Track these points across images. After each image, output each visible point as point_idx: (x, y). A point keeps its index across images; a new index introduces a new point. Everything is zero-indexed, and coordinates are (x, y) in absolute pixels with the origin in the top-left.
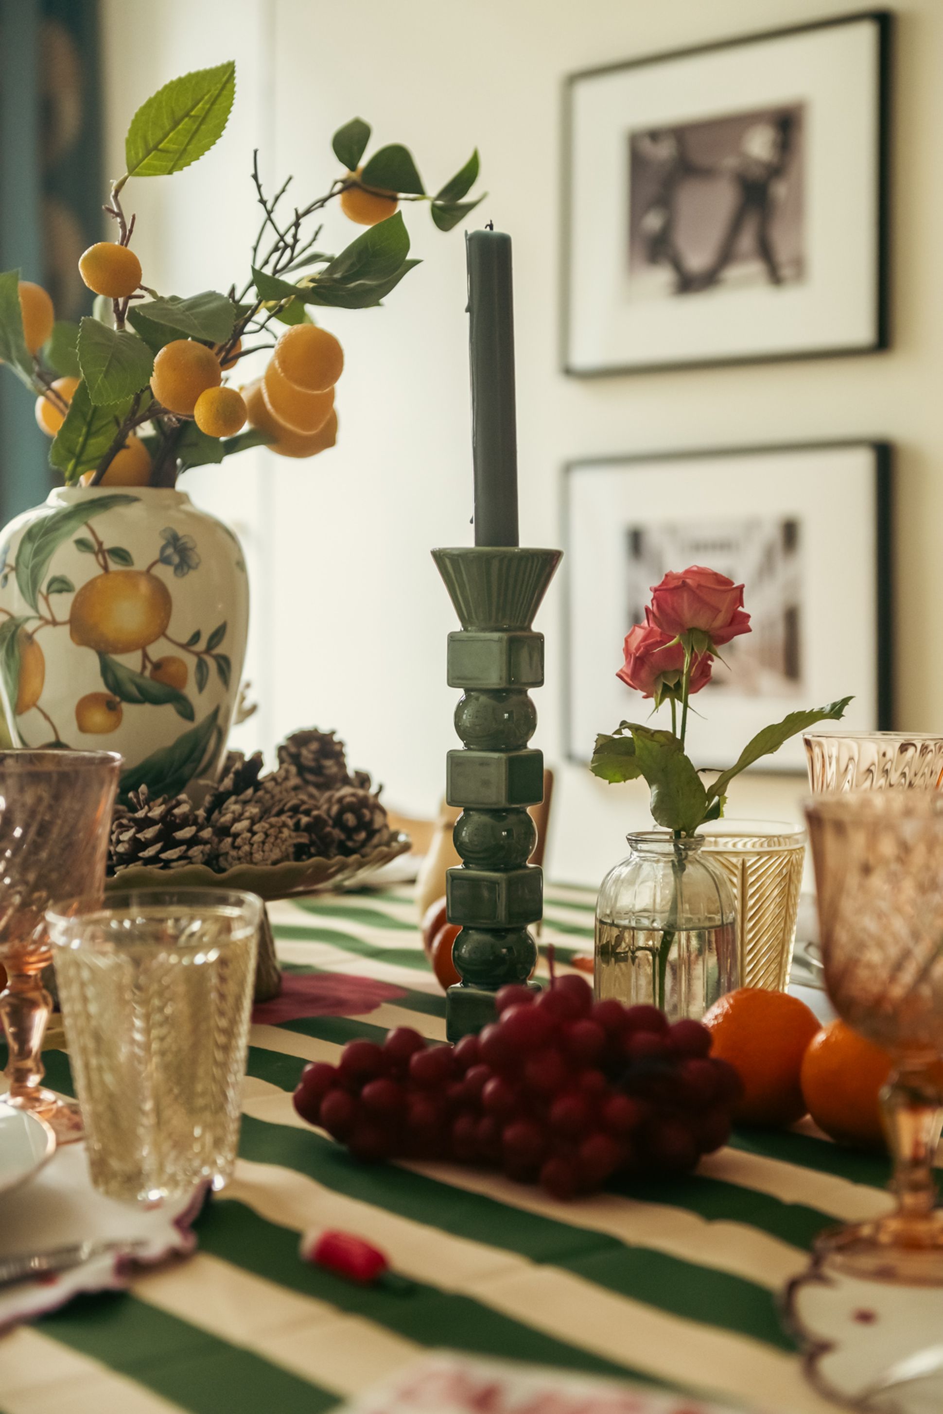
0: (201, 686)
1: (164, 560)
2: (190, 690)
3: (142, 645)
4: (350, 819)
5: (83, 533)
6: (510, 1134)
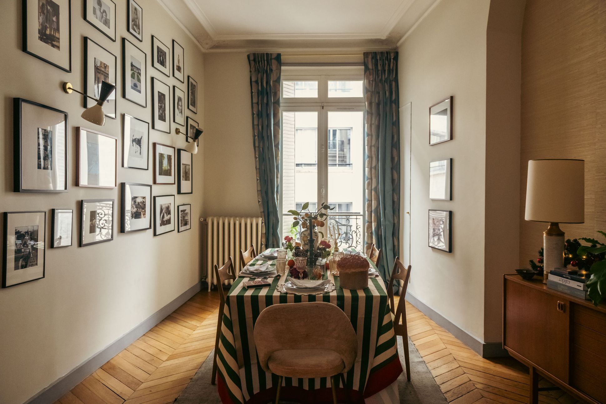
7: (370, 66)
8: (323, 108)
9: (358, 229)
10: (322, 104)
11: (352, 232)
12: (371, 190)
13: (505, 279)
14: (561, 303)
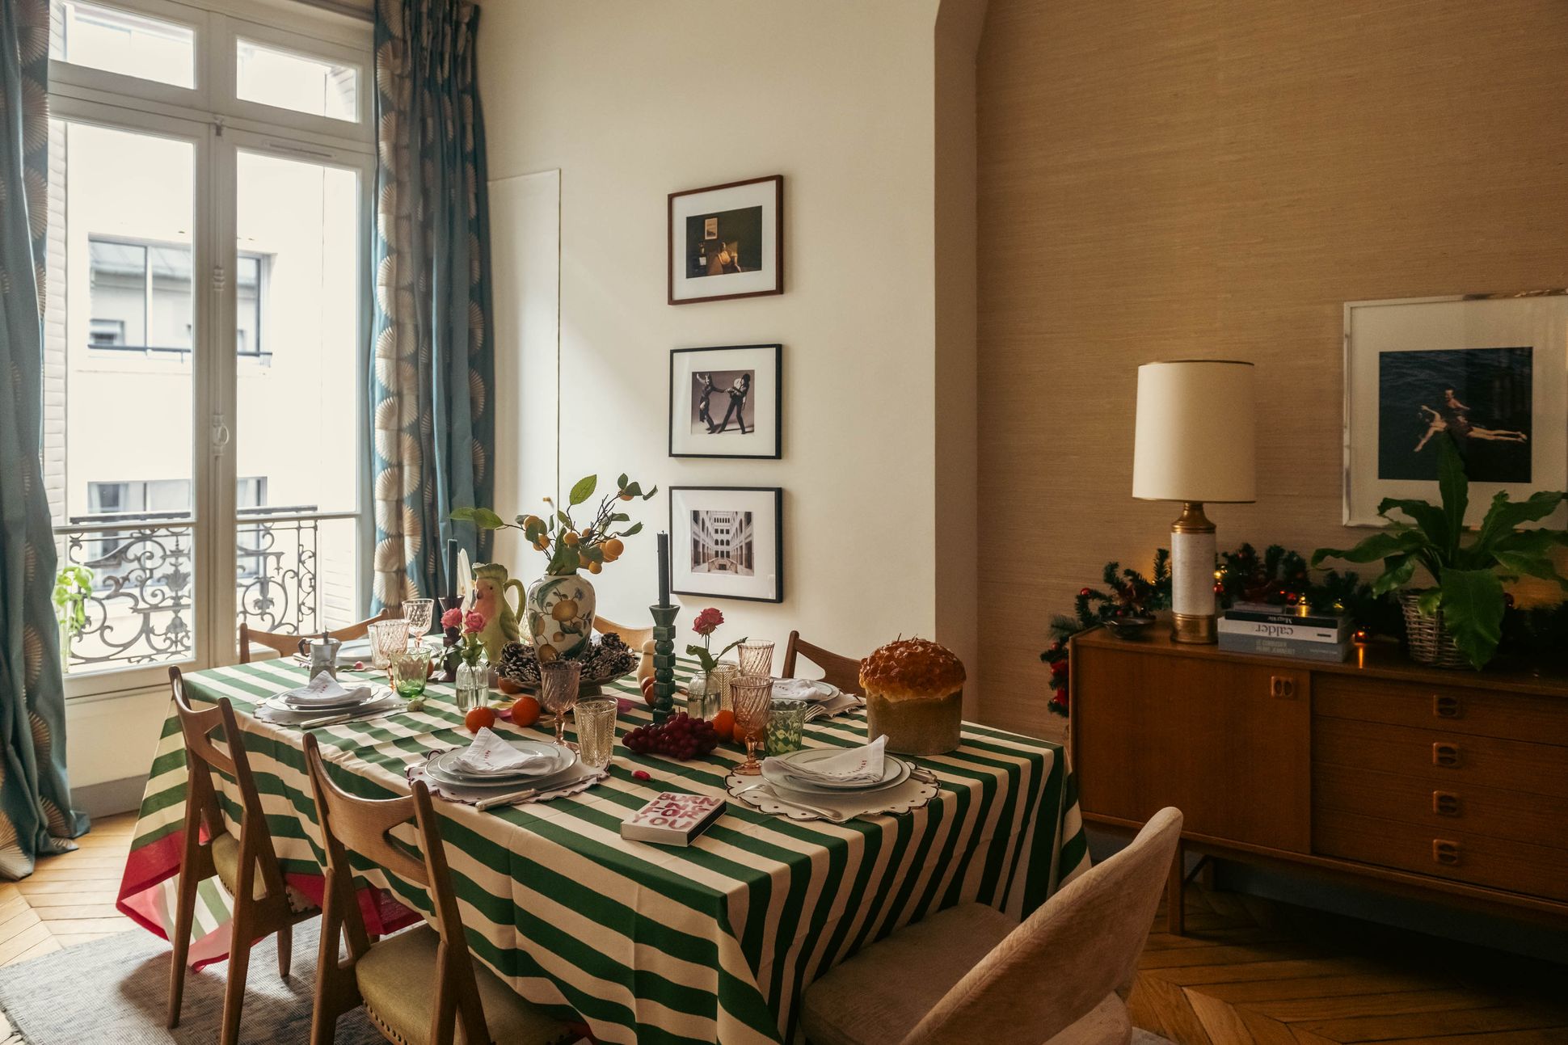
0: (585, 628)
1: (576, 597)
2: (582, 630)
3: (570, 619)
4: (624, 661)
5: (555, 590)
6: (672, 748)
7: (396, 29)
8: (219, 133)
9: (303, 563)
10: (216, 119)
11: (284, 576)
12: (400, 430)
13: (1075, 647)
14: (1283, 679)
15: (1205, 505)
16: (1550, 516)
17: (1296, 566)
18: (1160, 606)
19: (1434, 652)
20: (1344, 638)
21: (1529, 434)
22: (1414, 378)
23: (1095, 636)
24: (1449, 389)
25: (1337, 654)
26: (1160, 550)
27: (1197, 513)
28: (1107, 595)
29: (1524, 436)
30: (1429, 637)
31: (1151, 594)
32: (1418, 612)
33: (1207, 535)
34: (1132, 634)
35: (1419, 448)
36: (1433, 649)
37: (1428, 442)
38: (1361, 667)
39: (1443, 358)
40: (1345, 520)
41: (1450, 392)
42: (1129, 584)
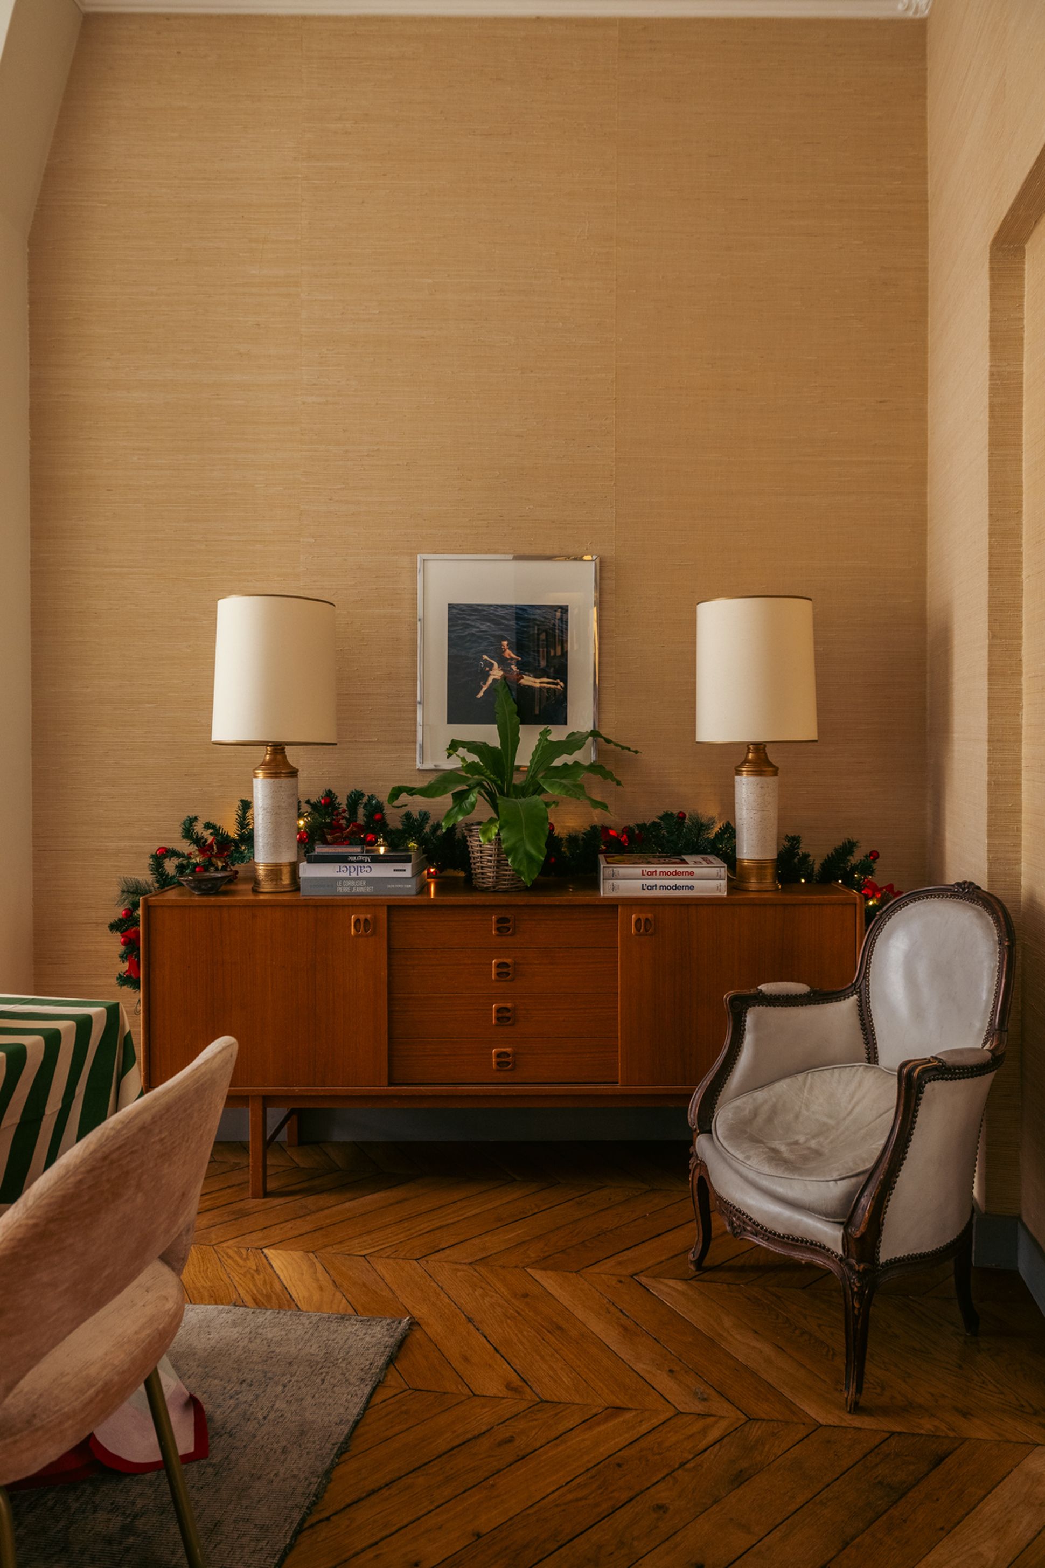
13: (148, 909)
14: (362, 917)
15: (287, 748)
16: (581, 750)
17: (375, 810)
18: (242, 859)
19: (493, 877)
20: (417, 873)
21: (565, 681)
22: (478, 630)
23: (172, 895)
24: (504, 640)
25: (411, 887)
26: (242, 801)
27: (279, 757)
28: (186, 853)
29: (562, 684)
30: (489, 864)
31: (233, 848)
32: (480, 841)
33: (290, 779)
34: (211, 888)
35: (481, 694)
36: (492, 875)
37: (488, 688)
38: (432, 897)
39: (501, 612)
40: (419, 766)
41: (505, 643)
42: (210, 839)
